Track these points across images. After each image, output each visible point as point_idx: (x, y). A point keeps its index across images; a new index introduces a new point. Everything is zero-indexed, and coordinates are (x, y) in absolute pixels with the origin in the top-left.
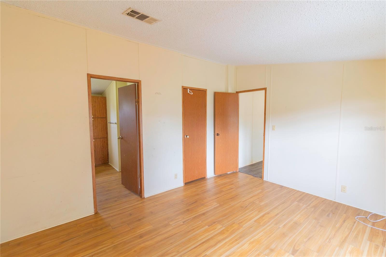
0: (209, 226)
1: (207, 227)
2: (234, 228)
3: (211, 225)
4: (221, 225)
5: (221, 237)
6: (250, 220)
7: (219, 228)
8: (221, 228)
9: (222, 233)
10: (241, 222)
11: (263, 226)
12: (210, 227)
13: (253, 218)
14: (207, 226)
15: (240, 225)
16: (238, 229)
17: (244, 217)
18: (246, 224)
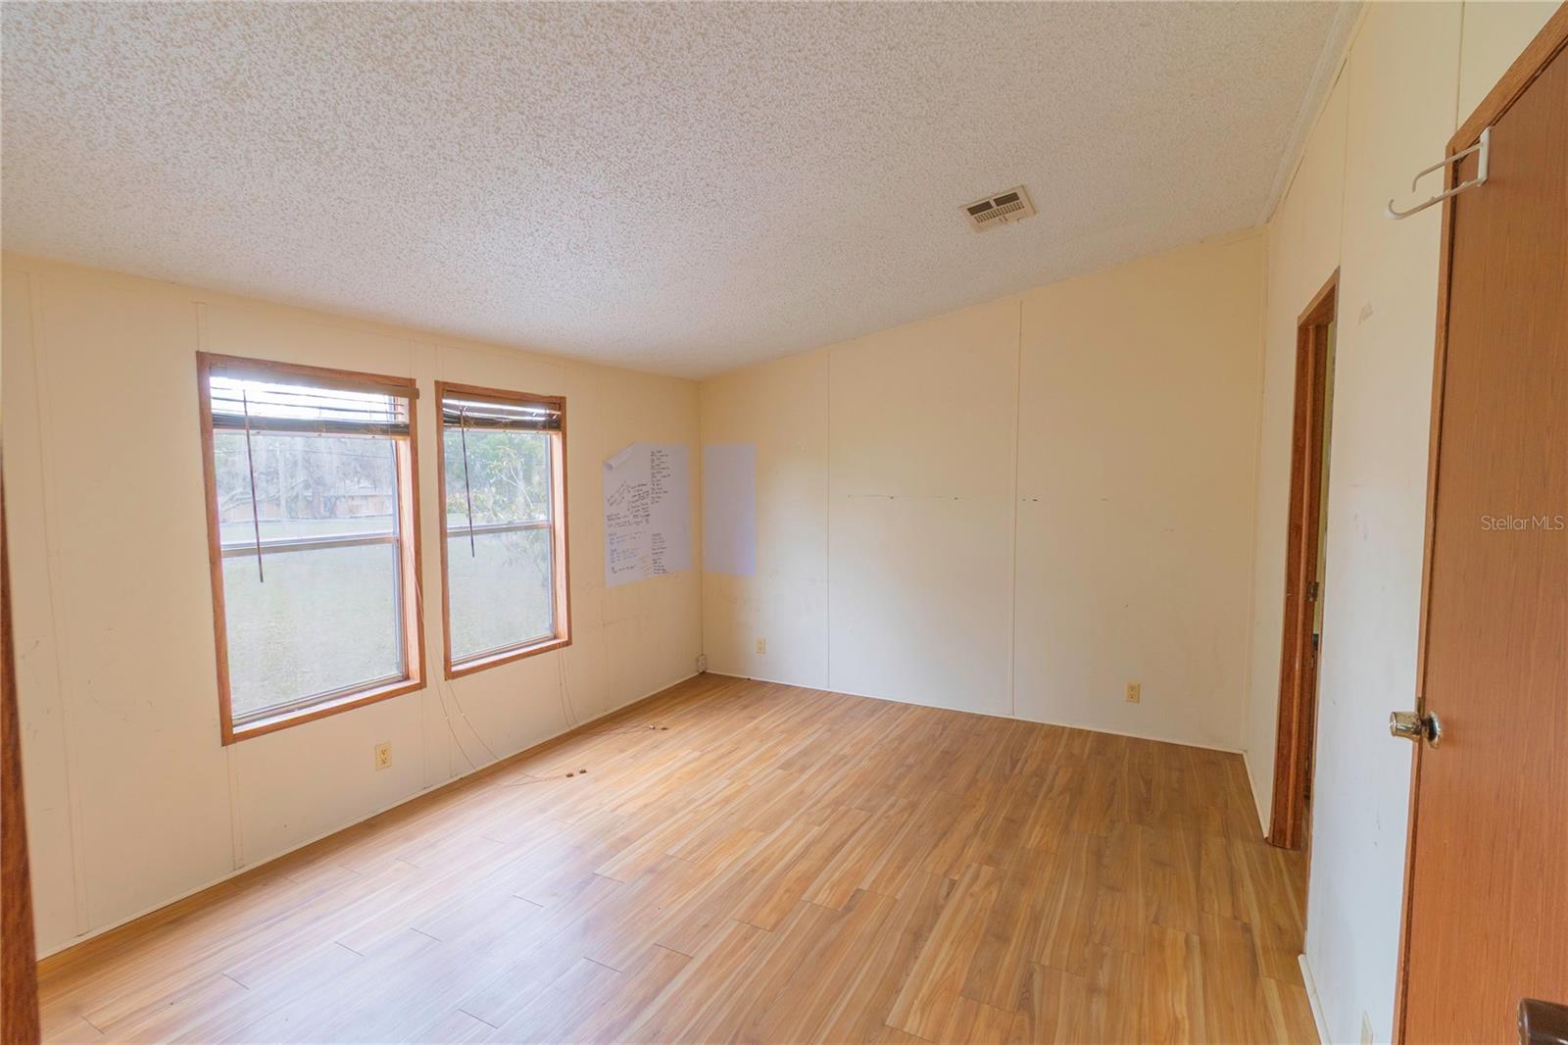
0: (858, 890)
1: (865, 886)
2: (771, 904)
3: (853, 896)
4: (820, 906)
5: (803, 866)
6: (708, 963)
7: (822, 893)
8: (816, 894)
9: (806, 880)
10: (746, 939)
11: (656, 944)
12: (855, 889)
13: (699, 969)
14: (865, 889)
15: (748, 926)
16: (754, 907)
17: (737, 971)
18: (725, 936)
